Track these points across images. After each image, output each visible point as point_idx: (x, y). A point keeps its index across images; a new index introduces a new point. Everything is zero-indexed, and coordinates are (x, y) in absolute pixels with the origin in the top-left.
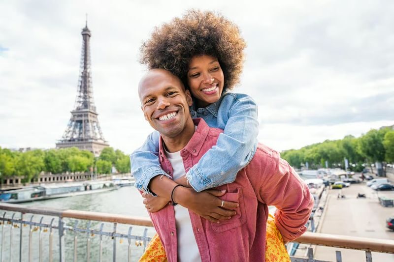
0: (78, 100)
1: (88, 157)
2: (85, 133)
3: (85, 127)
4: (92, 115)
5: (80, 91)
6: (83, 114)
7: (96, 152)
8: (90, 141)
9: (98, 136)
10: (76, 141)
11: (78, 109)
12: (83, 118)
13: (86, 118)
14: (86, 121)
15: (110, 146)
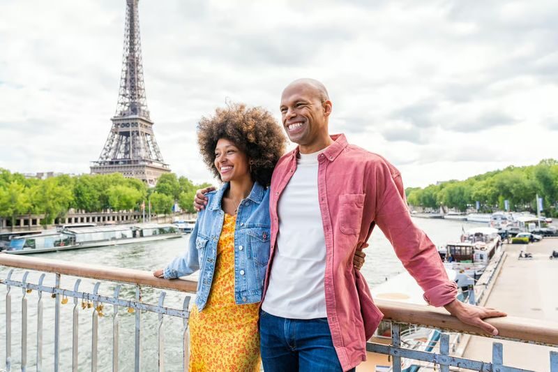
0: (121, 101)
1: (138, 187)
2: (133, 152)
3: (133, 143)
4: (144, 123)
5: (125, 87)
6: (130, 122)
7: (151, 181)
8: (141, 163)
9: (154, 157)
10: (121, 163)
11: (122, 114)
12: (130, 129)
13: (135, 129)
14: (135, 134)
15: (172, 172)
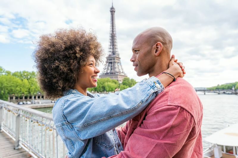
0: (109, 51)
1: (116, 83)
2: (114, 69)
3: (114, 66)
4: (117, 58)
5: (110, 45)
6: (112, 58)
7: (120, 81)
8: (116, 74)
9: (121, 71)
10: (109, 74)
11: (110, 55)
12: (112, 61)
13: (114, 61)
14: (114, 63)
15: (128, 77)
